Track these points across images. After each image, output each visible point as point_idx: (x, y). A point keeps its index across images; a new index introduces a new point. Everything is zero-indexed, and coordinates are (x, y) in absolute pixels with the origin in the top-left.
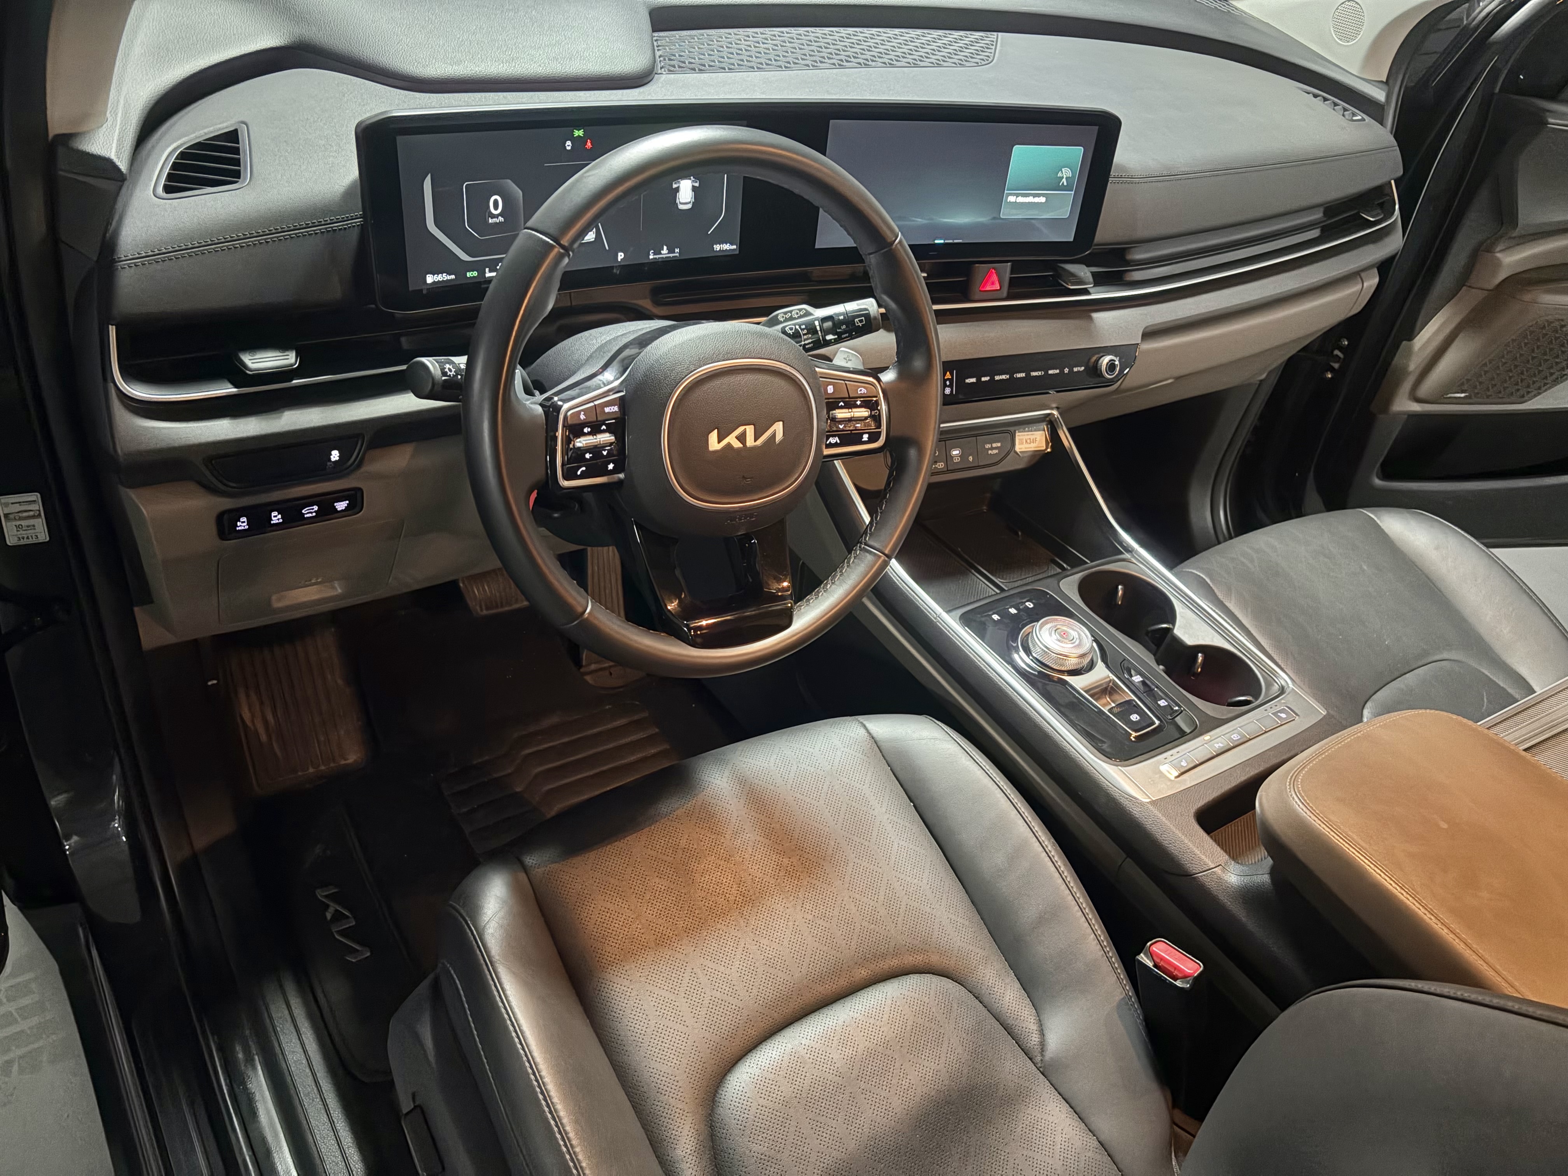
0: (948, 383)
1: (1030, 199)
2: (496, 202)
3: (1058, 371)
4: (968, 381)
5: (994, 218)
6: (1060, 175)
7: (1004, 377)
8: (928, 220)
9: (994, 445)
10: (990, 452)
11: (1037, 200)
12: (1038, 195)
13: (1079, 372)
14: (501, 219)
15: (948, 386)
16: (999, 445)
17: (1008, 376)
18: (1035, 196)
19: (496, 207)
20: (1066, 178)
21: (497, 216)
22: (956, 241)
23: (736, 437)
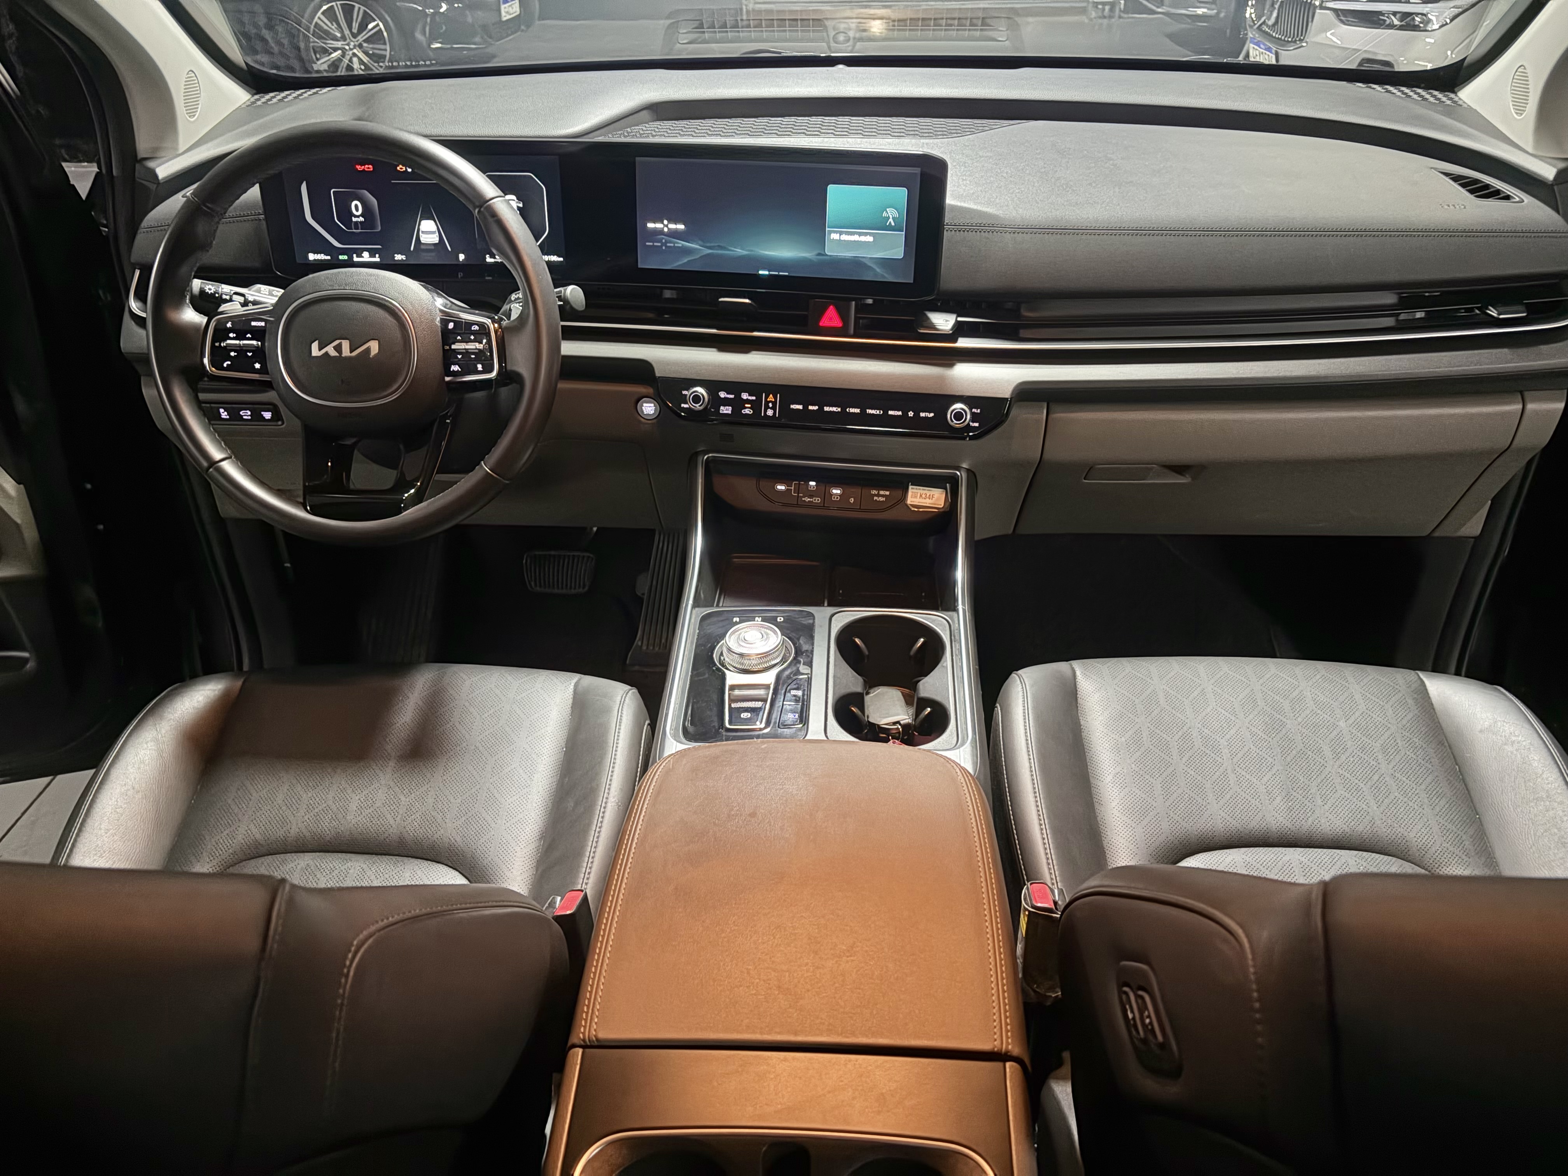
0: (770, 405)
1: (856, 238)
2: (356, 206)
3: (900, 413)
4: (793, 406)
5: (819, 254)
6: (884, 214)
7: (834, 409)
8: (749, 251)
9: (882, 492)
10: (875, 498)
11: (863, 239)
12: (866, 234)
13: (926, 418)
14: (361, 219)
15: (771, 408)
16: (888, 493)
17: (839, 409)
18: (860, 234)
19: (357, 210)
20: (893, 218)
21: (358, 217)
22: (781, 273)
23: (334, 347)
